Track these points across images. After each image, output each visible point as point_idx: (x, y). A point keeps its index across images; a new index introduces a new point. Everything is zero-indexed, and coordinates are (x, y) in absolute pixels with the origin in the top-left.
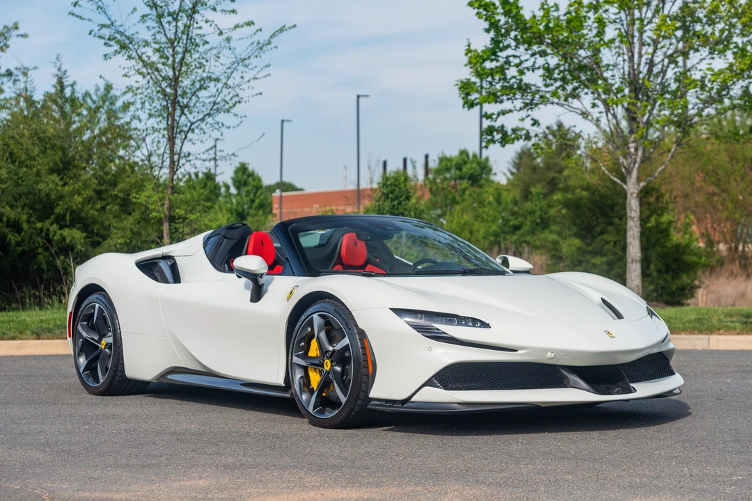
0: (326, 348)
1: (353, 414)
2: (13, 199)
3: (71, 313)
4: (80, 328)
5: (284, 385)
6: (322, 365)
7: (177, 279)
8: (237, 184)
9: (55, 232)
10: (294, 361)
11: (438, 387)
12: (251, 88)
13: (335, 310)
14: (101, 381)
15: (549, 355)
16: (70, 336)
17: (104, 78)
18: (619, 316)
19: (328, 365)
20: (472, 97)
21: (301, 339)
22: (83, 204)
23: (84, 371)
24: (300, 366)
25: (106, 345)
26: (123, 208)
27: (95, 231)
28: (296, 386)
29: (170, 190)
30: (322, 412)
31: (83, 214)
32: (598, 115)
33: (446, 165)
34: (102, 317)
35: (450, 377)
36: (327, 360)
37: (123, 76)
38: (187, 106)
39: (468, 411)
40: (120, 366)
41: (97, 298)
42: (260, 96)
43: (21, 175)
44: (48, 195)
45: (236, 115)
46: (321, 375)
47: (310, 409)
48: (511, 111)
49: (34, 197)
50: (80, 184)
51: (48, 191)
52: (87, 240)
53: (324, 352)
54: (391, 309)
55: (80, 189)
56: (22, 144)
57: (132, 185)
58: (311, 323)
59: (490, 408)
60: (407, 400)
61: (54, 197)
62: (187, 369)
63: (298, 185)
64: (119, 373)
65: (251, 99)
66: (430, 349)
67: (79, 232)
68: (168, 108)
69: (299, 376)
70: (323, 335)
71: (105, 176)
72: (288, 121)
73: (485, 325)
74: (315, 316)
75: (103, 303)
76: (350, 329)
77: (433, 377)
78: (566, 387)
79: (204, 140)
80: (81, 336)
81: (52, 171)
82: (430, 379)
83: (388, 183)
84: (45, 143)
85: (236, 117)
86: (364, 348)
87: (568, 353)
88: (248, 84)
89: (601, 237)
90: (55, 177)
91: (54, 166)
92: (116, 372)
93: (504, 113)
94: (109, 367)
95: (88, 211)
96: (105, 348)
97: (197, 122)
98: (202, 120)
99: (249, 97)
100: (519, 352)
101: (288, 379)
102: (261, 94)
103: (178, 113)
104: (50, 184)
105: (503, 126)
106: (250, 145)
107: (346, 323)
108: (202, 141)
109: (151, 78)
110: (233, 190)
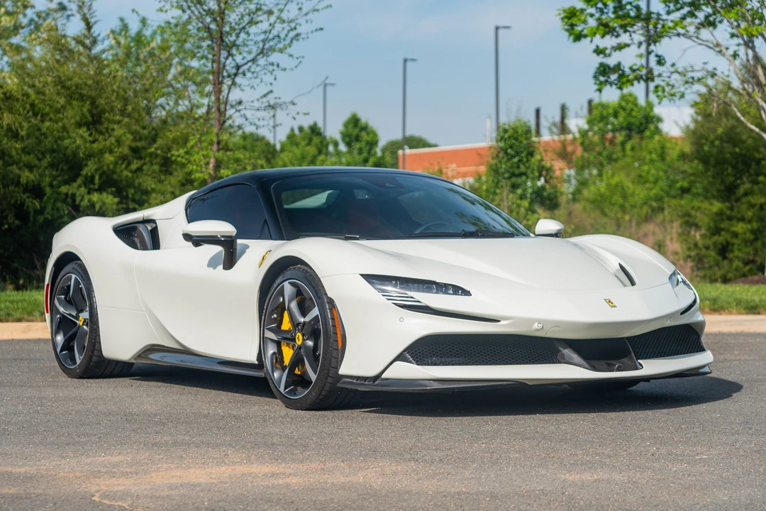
0: (297, 319)
1: (323, 393)
2: (35, 159)
3: (48, 285)
4: (56, 302)
5: (257, 363)
6: (294, 340)
7: (156, 245)
8: (347, 139)
9: (83, 197)
10: (265, 336)
11: (410, 362)
12: (309, 22)
13: (306, 278)
14: (78, 362)
15: (536, 326)
16: (47, 312)
17: (137, 13)
18: (633, 283)
19: (299, 339)
20: (578, 29)
21: (273, 311)
22: (116, 163)
23: (61, 351)
24: (272, 340)
25: (84, 322)
26: (164, 169)
27: (130, 196)
28: (268, 363)
29: (215, 146)
30: (293, 392)
31: (115, 176)
32: (736, 48)
33: (602, 114)
34: (78, 289)
35: (424, 350)
36: (299, 334)
37: (158, 10)
38: (234, 44)
39: (442, 389)
40: (97, 344)
41: (74, 268)
42: (320, 32)
43: (44, 130)
44: (75, 154)
45: (291, 56)
46: (293, 350)
47: (282, 389)
48: (628, 45)
49: (59, 154)
50: (113, 140)
51: (74, 149)
52: (120, 206)
53: (295, 324)
54: (362, 275)
55: (113, 147)
56: (44, 94)
57: (174, 141)
58: (282, 293)
59: (467, 385)
60: (378, 377)
61: (81, 155)
62: (163, 346)
63: (431, 140)
64: (96, 353)
65: (310, 35)
66: (401, 319)
67: (111, 197)
68: (213, 49)
69: (272, 352)
70: (294, 305)
71: (141, 131)
72: (413, 60)
73: (466, 293)
74: (286, 284)
75: (79, 273)
76: (319, 298)
77: (404, 351)
78: (559, 362)
79: (255, 86)
80: (58, 312)
81: (79, 125)
82: (401, 354)
83: (506, 136)
84: (72, 92)
85: (291, 58)
86: (333, 319)
87: (558, 324)
88: (305, 18)
89: (744, 200)
90: (83, 131)
91: (81, 119)
92: (93, 351)
93: (620, 47)
94: (86, 345)
95: (122, 171)
96: (83, 324)
97: (246, 64)
98: (254, 60)
99: (307, 33)
100: (502, 323)
101: (260, 357)
102: (321, 29)
103: (224, 54)
104: (79, 139)
105: (619, 65)
106: (310, 91)
107: (316, 292)
108: (253, 87)
109: (192, 12)
110: (343, 148)
